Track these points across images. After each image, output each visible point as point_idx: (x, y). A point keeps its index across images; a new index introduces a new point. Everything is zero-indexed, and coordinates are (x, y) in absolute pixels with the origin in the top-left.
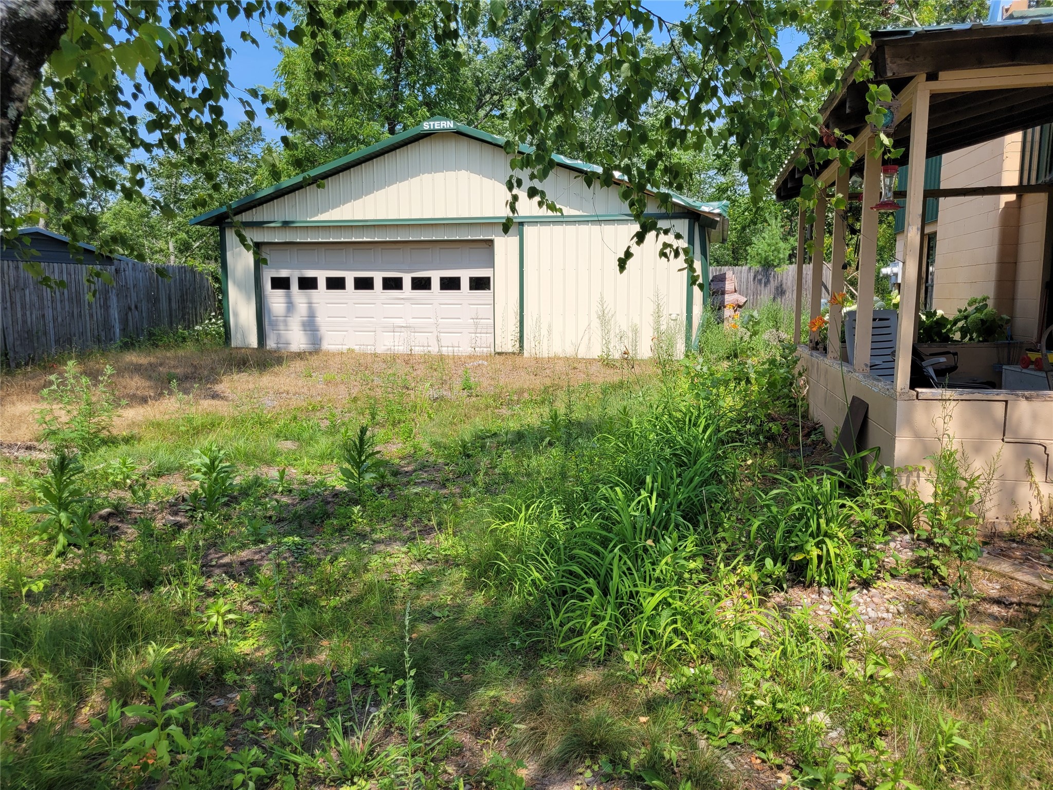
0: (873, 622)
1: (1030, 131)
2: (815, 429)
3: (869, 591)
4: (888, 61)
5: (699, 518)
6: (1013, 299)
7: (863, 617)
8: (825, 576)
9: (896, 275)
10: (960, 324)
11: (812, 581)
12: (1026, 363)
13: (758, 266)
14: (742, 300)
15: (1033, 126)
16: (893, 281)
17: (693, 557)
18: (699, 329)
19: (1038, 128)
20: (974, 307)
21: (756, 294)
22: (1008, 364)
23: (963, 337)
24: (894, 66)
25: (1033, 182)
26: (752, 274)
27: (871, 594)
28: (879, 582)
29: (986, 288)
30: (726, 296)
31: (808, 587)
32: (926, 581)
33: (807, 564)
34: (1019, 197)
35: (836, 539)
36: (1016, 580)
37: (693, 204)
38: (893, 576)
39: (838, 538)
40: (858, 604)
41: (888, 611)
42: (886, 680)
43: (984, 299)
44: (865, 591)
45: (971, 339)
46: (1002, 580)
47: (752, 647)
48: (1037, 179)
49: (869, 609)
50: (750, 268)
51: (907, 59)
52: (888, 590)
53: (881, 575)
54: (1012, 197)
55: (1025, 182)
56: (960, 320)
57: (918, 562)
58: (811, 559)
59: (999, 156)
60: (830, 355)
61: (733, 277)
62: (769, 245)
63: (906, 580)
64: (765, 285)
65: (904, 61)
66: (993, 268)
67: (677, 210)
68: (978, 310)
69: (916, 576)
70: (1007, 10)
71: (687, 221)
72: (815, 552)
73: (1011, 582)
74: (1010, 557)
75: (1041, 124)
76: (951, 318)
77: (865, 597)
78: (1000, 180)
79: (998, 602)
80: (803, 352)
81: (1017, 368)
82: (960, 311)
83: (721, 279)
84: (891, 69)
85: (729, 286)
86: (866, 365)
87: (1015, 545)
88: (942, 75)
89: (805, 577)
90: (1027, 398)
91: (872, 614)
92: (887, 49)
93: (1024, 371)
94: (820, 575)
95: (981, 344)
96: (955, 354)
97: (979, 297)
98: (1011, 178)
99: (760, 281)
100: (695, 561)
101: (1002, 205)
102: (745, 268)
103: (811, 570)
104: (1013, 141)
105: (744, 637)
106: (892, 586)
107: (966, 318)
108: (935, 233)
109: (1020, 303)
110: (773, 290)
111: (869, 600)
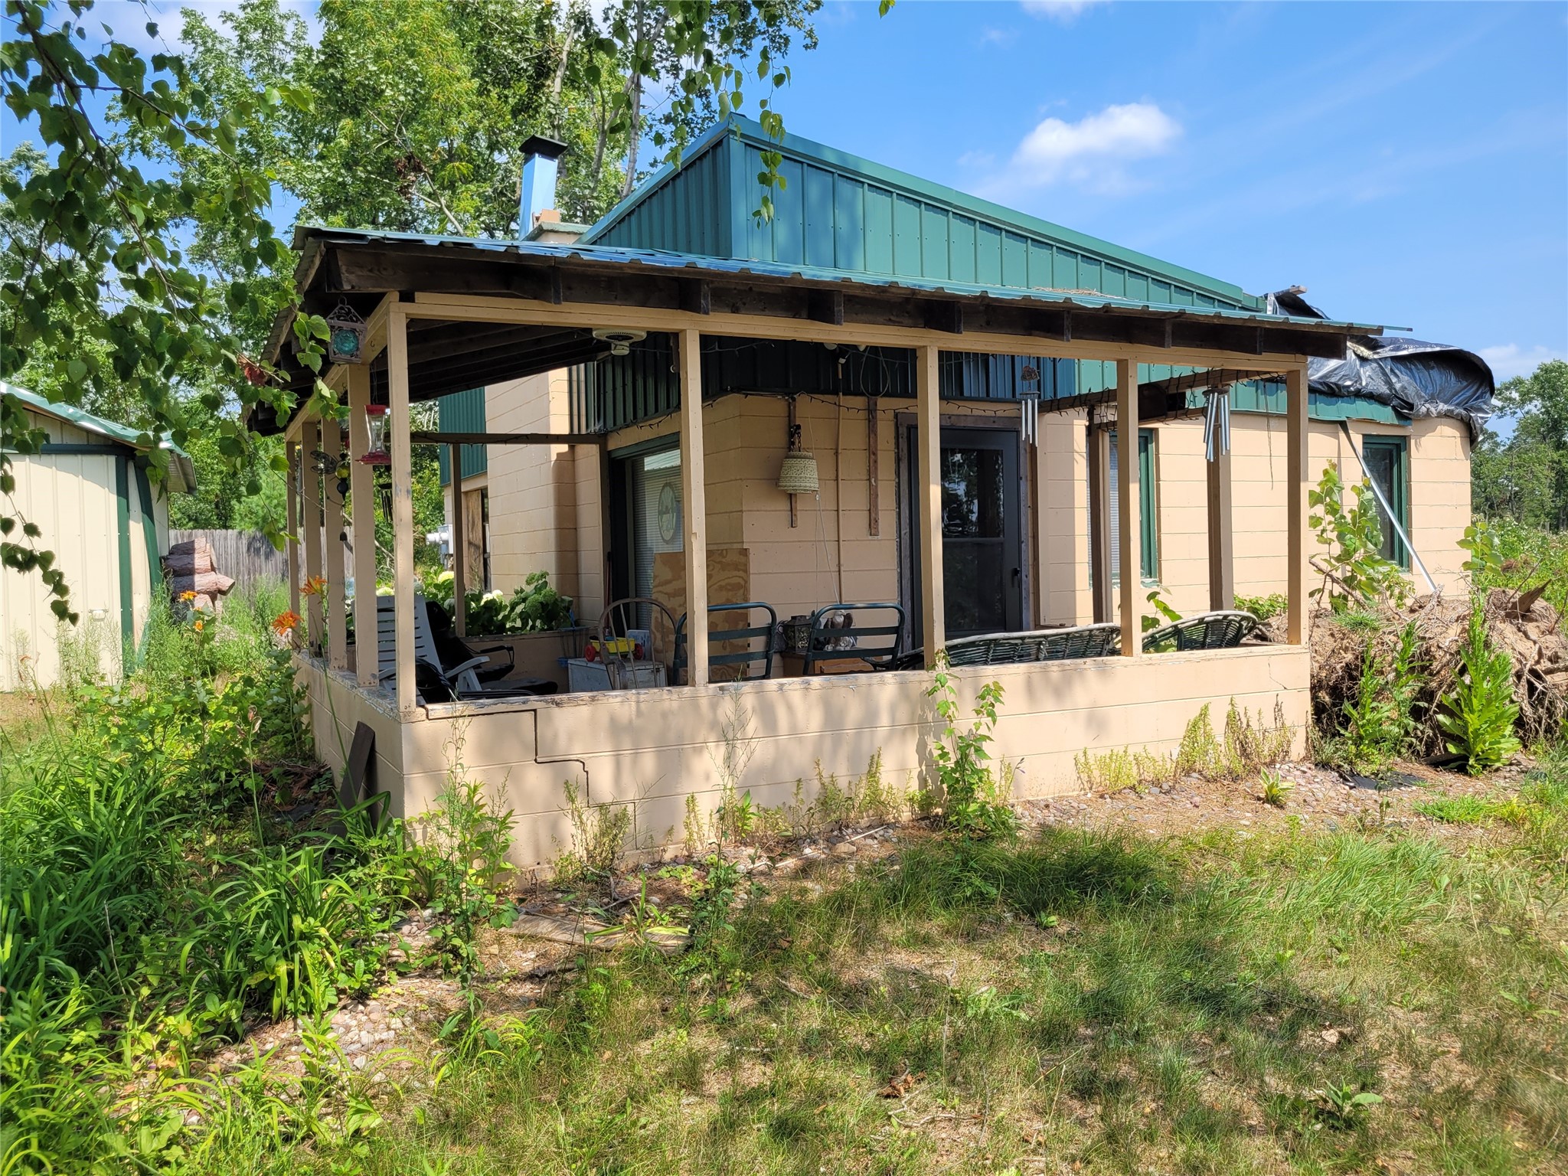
0: (366, 1050)
1: (574, 367)
2: (320, 776)
3: (365, 1005)
4: (343, 269)
5: (100, 953)
6: (577, 574)
7: (353, 1047)
8: (302, 1000)
9: (446, 542)
10: (519, 609)
11: (283, 1009)
12: (592, 655)
13: (253, 529)
14: (225, 582)
15: (577, 363)
16: (444, 551)
17: (80, 1022)
18: (144, 634)
19: (582, 366)
20: (533, 586)
21: (252, 571)
22: (576, 657)
23: (525, 624)
24: (352, 277)
25: (584, 431)
26: (245, 542)
27: (369, 1008)
28: (381, 990)
29: (547, 562)
30: (197, 578)
31: (277, 1023)
32: (447, 971)
33: (273, 988)
34: (572, 448)
35: (317, 941)
36: (554, 941)
37: (123, 432)
38: (401, 975)
39: (320, 938)
40: (348, 1029)
41: (389, 1028)
42: (373, 1131)
43: (543, 576)
44: (361, 1007)
45: (533, 627)
46: (537, 946)
47: (168, 1147)
48: (587, 427)
49: (363, 1033)
50: (240, 533)
51: (371, 271)
52: (393, 998)
53: (385, 978)
54: (564, 448)
55: (576, 431)
56: (517, 604)
57: (438, 947)
58: (278, 978)
59: (544, 394)
60: (333, 663)
61: (206, 547)
62: (268, 497)
63: (420, 976)
64: (267, 558)
65: (366, 273)
66: (552, 535)
67: (93, 441)
68: (538, 590)
69: (434, 966)
70: (537, 219)
71: (112, 459)
72: (282, 969)
73: (548, 946)
74: (550, 914)
75: (585, 361)
76: (506, 602)
77: (360, 1016)
78: (548, 426)
79: (531, 977)
80: (301, 661)
81: (582, 662)
82: (517, 593)
83: (188, 549)
84: (349, 281)
85: (200, 561)
86: (374, 676)
87: (559, 895)
88: (419, 296)
89: (270, 1010)
90: (557, 704)
91: (366, 1038)
92: (340, 254)
93: (590, 664)
94: (295, 1001)
95: (543, 634)
96: (510, 649)
97: (538, 573)
98: (560, 425)
99: (257, 551)
100: (84, 1029)
101: (554, 457)
102: (231, 533)
103: (279, 995)
104: (558, 378)
105: (156, 1134)
106: (399, 990)
107: (524, 600)
108: (486, 488)
109: (584, 579)
110: (280, 565)
111: (364, 1018)
